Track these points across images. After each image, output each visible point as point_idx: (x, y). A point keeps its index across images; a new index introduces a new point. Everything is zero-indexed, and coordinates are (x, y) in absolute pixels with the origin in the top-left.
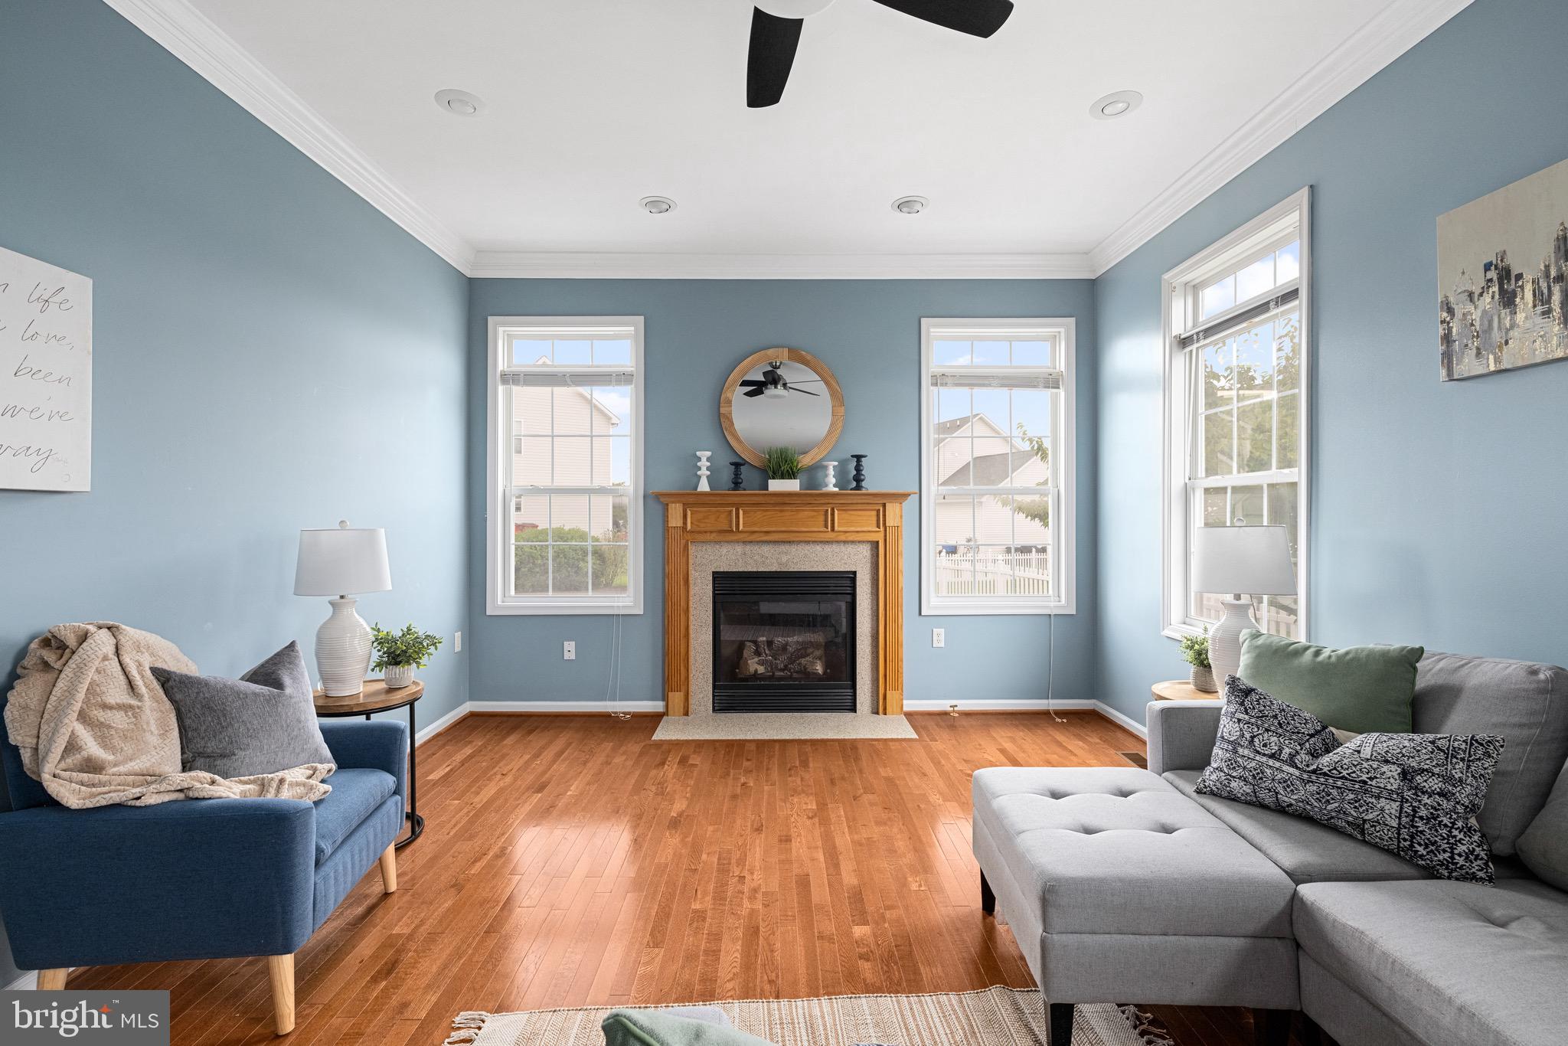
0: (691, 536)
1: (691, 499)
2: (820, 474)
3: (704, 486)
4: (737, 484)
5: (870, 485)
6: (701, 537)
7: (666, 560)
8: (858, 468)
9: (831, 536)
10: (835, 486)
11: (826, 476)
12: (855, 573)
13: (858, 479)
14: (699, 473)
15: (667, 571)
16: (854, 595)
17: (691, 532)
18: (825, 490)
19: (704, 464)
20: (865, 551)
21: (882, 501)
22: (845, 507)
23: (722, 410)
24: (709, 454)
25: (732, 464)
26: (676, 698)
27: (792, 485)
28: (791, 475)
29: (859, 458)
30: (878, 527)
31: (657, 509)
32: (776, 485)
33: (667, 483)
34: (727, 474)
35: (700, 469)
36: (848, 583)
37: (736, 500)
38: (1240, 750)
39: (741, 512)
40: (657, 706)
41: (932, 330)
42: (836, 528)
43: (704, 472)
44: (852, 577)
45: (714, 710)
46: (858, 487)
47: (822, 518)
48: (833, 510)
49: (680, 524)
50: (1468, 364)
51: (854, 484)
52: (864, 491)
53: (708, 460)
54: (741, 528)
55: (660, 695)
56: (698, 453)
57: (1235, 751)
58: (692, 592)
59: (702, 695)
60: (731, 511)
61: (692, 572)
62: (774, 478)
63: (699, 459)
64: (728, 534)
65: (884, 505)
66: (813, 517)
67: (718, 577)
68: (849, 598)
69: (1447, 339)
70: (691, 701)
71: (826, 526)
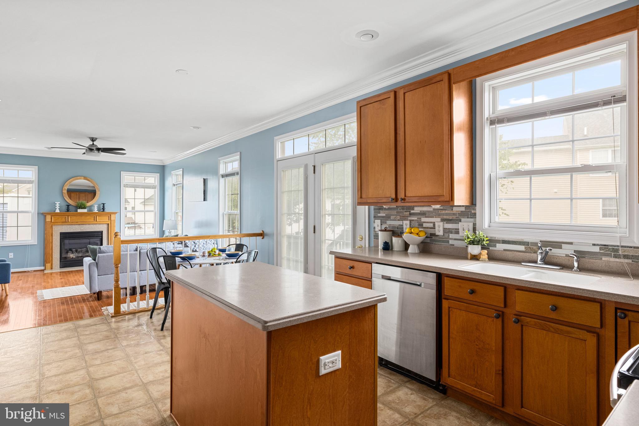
0: (52, 224)
1: (53, 214)
2: (93, 208)
3: (58, 211)
4: (68, 210)
5: (107, 210)
6: (56, 224)
7: (45, 229)
8: (103, 206)
9: (96, 222)
10: (97, 211)
11: (94, 208)
12: (102, 231)
13: (103, 209)
14: (56, 207)
15: (45, 232)
16: (102, 237)
17: (53, 222)
18: (94, 212)
19: (58, 205)
20: (106, 226)
21: (110, 214)
22: (100, 216)
23: (63, 192)
24: (59, 203)
25: (66, 205)
26: (48, 265)
27: (85, 211)
28: (85, 208)
29: (104, 204)
30: (109, 220)
31: (42, 217)
32: (80, 211)
33: (45, 209)
34: (65, 208)
35: (56, 206)
36: (100, 234)
37: (68, 214)
39: (69, 217)
40: (43, 268)
41: (124, 174)
42: (97, 221)
43: (58, 207)
44: (102, 232)
45: (60, 268)
46: (103, 211)
47: (93, 218)
48: (96, 216)
49: (50, 220)
51: (102, 210)
52: (105, 212)
53: (59, 204)
54: (69, 221)
55: (43, 265)
56: (56, 203)
58: (53, 238)
59: (56, 264)
60: (66, 217)
61: (53, 233)
62: (79, 209)
63: (56, 204)
64: (65, 223)
65: (111, 215)
66: (91, 218)
67: (61, 234)
68: (101, 237)
70: (53, 266)
71: (94, 220)
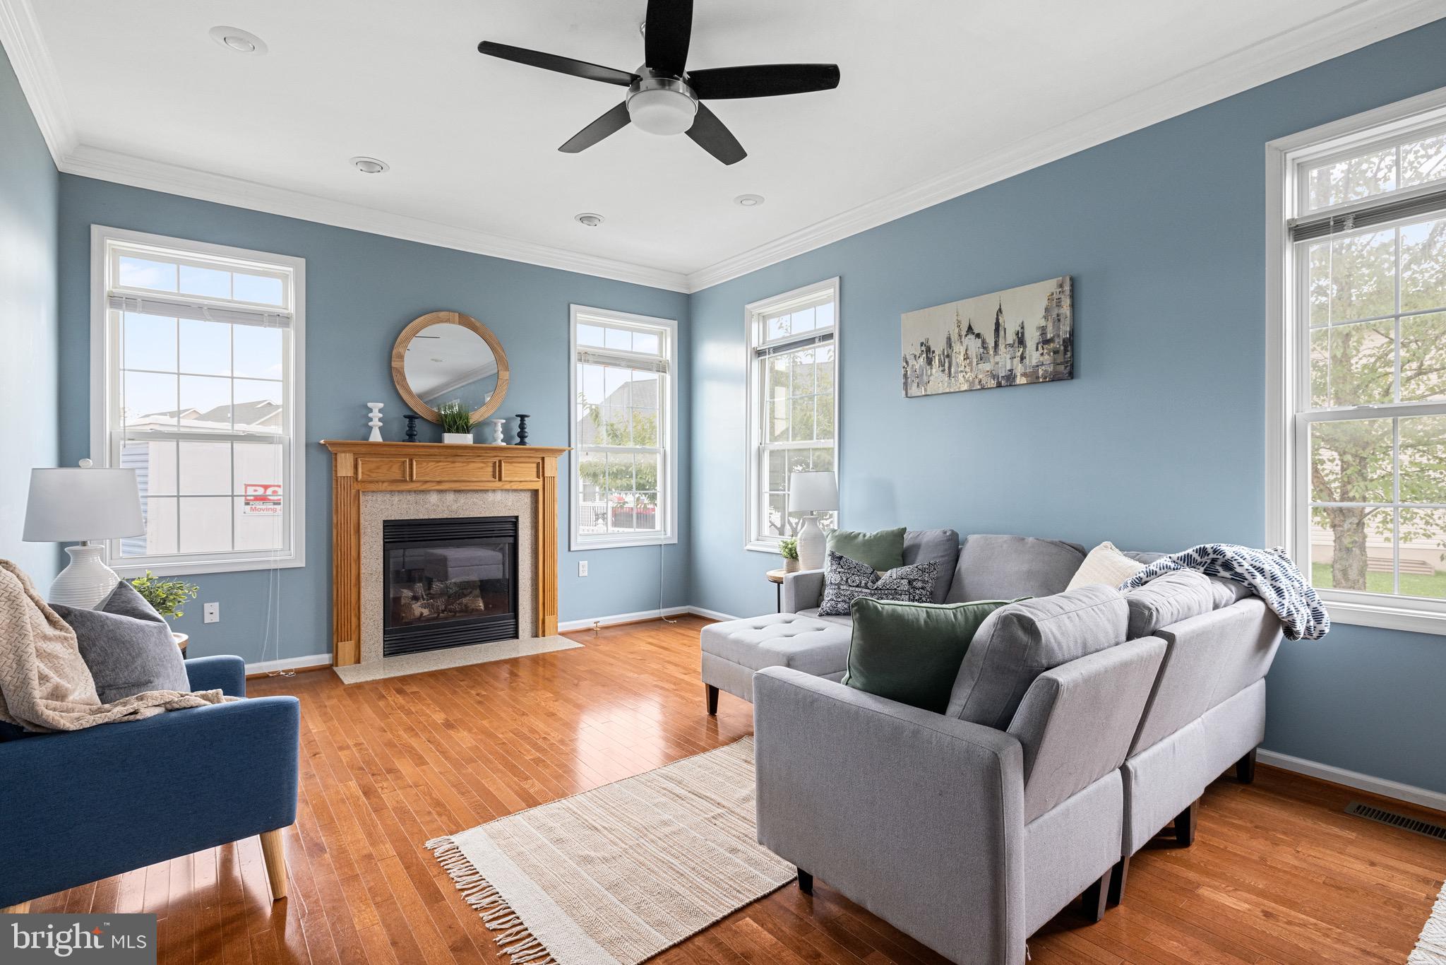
0: (359, 487)
1: (361, 448)
2: (487, 430)
3: (376, 437)
4: (411, 436)
5: (531, 441)
6: (372, 487)
7: (333, 509)
8: (522, 426)
9: (498, 484)
10: (502, 441)
11: (495, 431)
12: (517, 518)
13: (522, 435)
14: (370, 424)
15: (335, 521)
16: (516, 537)
17: (363, 482)
18: (494, 444)
19: (376, 416)
20: (526, 499)
21: (541, 455)
22: (510, 460)
23: (394, 364)
24: (381, 405)
25: (405, 417)
26: (346, 648)
27: (467, 439)
28: (466, 429)
29: (522, 417)
30: (538, 477)
31: (322, 459)
32: (450, 439)
33: (332, 430)
34: (399, 426)
35: (371, 420)
36: (510, 526)
37: (412, 451)
38: (842, 587)
39: (414, 463)
40: (324, 659)
41: (578, 315)
42: (503, 479)
43: (376, 423)
44: (514, 522)
45: (384, 655)
46: (522, 443)
47: (490, 469)
48: (500, 462)
49: (350, 473)
50: (914, 390)
51: (518, 440)
52: (527, 446)
53: (380, 411)
54: (414, 478)
55: (324, 646)
56: (370, 405)
57: (839, 588)
58: (362, 543)
59: (372, 642)
60: (404, 462)
61: (362, 521)
62: (449, 431)
63: (371, 410)
64: (402, 482)
65: (543, 459)
66: (482, 468)
67: (388, 525)
68: (511, 540)
69: (905, 376)
70: (363, 649)
71: (494, 477)
